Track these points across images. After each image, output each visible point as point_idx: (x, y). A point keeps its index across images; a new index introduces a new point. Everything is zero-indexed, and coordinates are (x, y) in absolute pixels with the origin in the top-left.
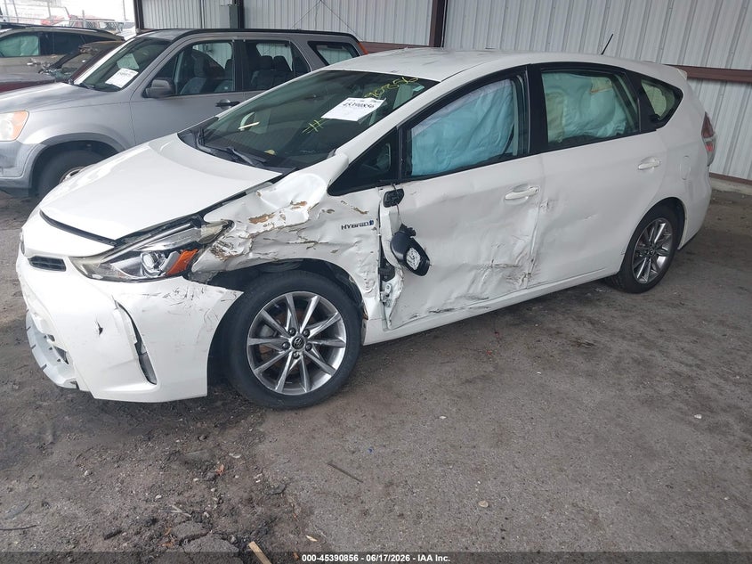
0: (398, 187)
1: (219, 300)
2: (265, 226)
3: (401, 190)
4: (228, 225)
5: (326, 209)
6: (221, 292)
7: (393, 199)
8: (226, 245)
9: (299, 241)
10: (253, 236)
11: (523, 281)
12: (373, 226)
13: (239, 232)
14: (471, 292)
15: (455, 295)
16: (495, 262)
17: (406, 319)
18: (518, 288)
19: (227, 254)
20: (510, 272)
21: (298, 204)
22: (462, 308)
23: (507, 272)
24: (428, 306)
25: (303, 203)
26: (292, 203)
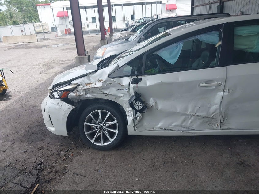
0: (139, 77)
1: (67, 108)
2: (90, 86)
3: (141, 78)
4: (78, 85)
5: (109, 83)
6: (69, 106)
7: (136, 81)
8: (78, 91)
9: (101, 93)
10: (85, 89)
11: (218, 125)
12: (127, 91)
13: (81, 87)
14: (184, 124)
15: (174, 124)
16: (197, 114)
17: (147, 129)
18: (215, 129)
19: (78, 94)
20: (209, 120)
21: (100, 80)
22: (179, 131)
23: (207, 120)
24: (159, 126)
25: (102, 80)
26: (98, 80)
